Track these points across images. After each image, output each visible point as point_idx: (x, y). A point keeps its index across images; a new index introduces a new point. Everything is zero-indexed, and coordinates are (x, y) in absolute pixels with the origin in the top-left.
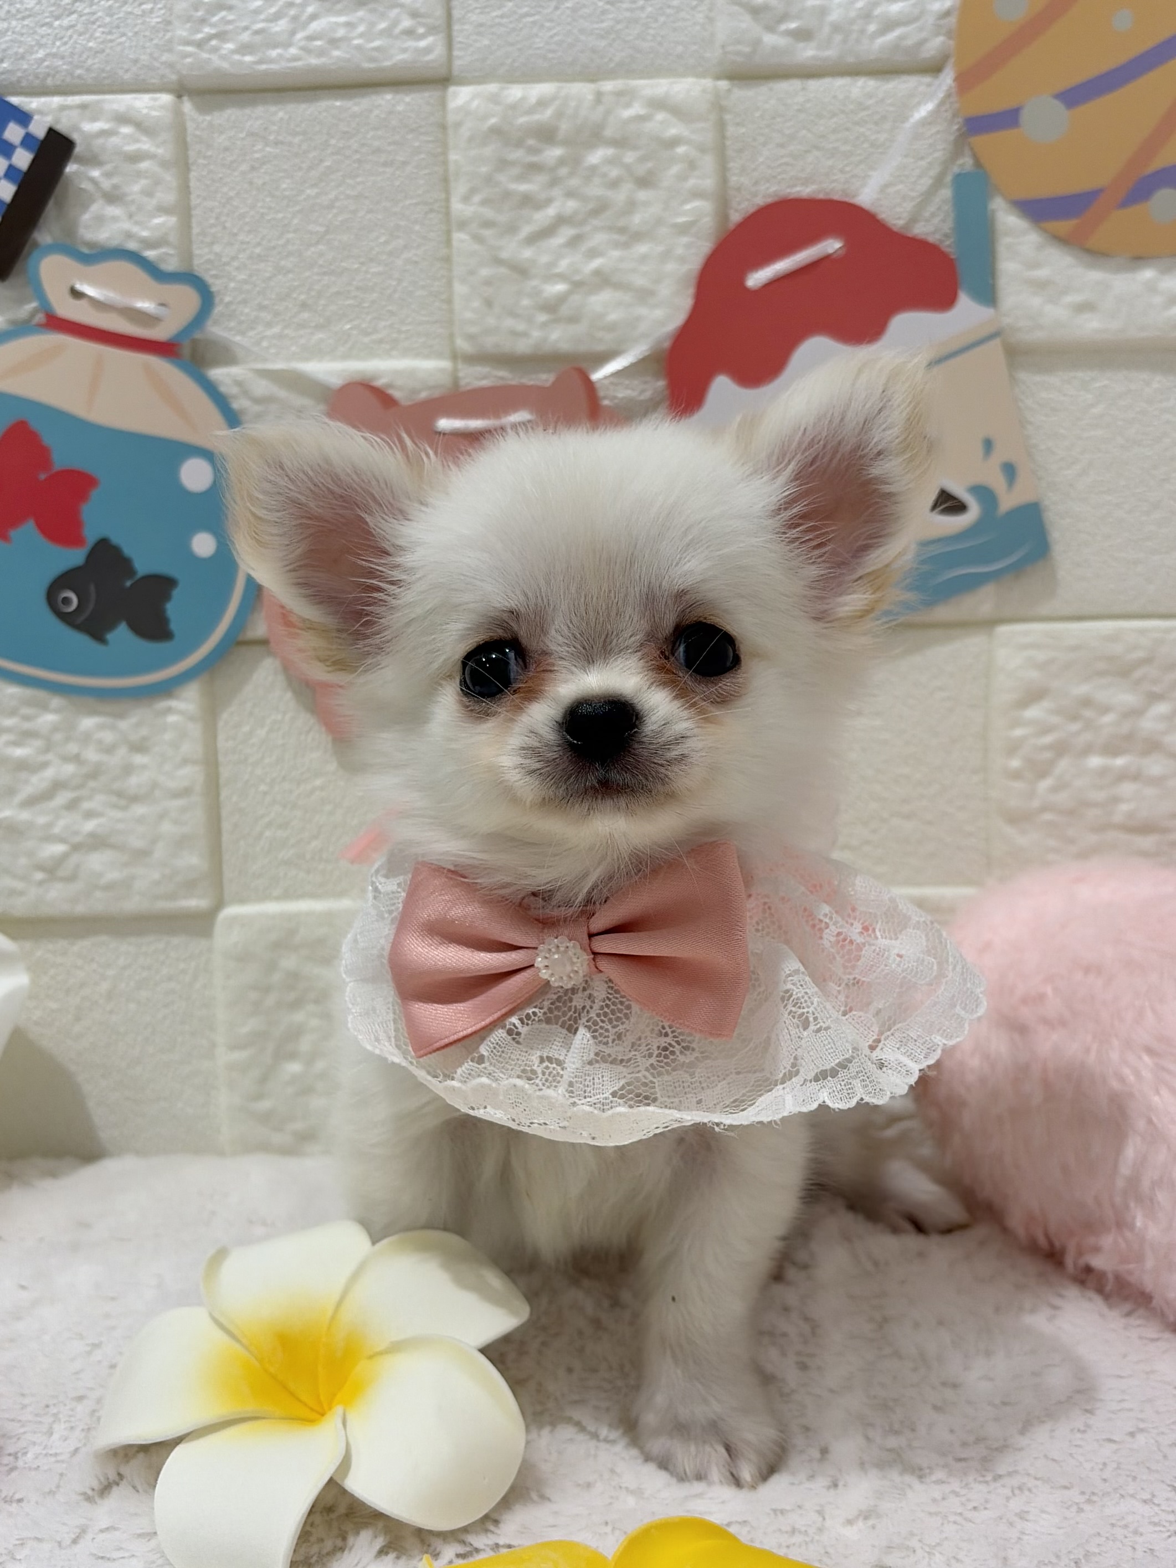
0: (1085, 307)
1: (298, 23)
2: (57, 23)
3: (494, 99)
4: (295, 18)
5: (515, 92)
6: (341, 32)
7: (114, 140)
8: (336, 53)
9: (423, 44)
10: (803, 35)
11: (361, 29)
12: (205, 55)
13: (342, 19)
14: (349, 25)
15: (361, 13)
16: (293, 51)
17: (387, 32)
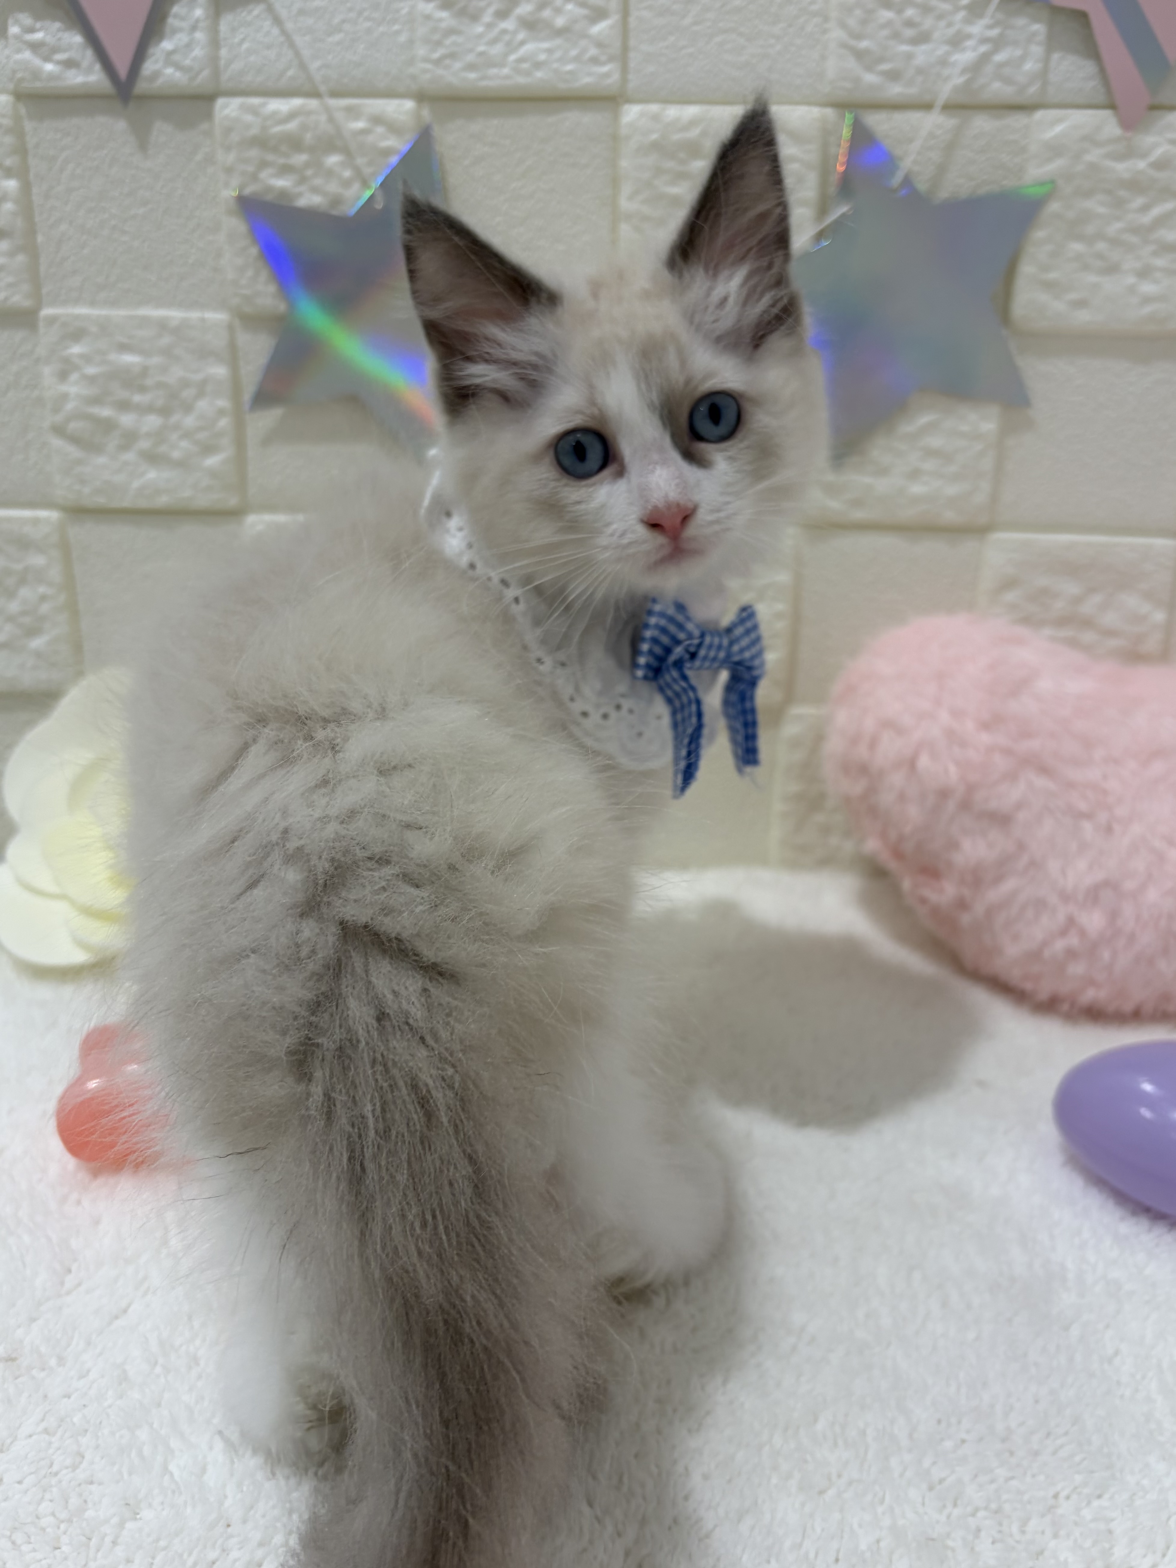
0: (1081, 304)
1: (511, 47)
2: (330, 39)
3: (656, 118)
4: (508, 44)
5: (673, 112)
6: (542, 57)
7: (370, 138)
8: (539, 74)
9: (605, 69)
10: (893, 76)
11: (558, 54)
12: (440, 72)
13: (546, 45)
14: (550, 51)
15: (558, 42)
16: (506, 71)
17: (577, 59)
